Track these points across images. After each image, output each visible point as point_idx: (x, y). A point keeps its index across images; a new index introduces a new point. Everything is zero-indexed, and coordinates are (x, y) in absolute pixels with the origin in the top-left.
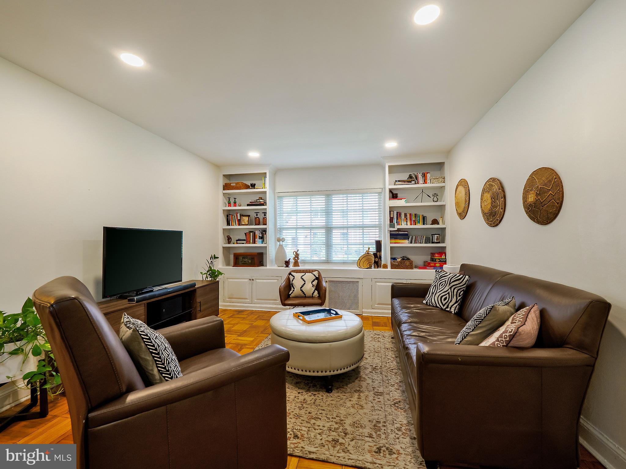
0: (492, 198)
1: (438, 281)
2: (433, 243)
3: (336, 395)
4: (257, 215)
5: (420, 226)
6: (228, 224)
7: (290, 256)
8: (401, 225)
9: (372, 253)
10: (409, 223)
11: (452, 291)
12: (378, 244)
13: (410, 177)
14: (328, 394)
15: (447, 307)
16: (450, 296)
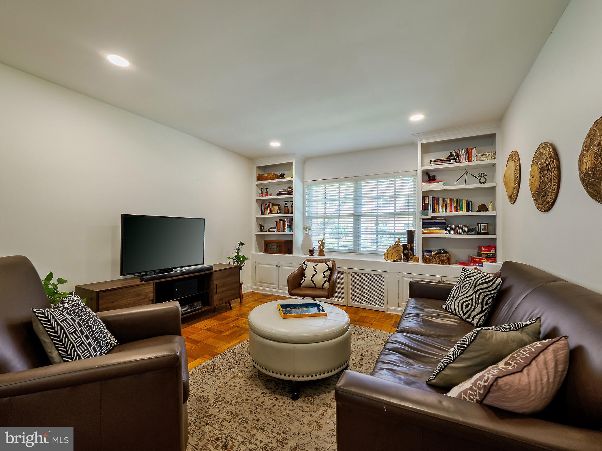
0: (540, 172)
1: (461, 282)
2: (478, 234)
3: (300, 404)
4: (286, 204)
5: (463, 213)
6: (262, 213)
7: (316, 245)
8: (439, 212)
9: (401, 244)
10: (448, 210)
11: (477, 297)
12: (411, 234)
13: (451, 155)
14: (291, 402)
15: (469, 317)
16: (474, 303)
